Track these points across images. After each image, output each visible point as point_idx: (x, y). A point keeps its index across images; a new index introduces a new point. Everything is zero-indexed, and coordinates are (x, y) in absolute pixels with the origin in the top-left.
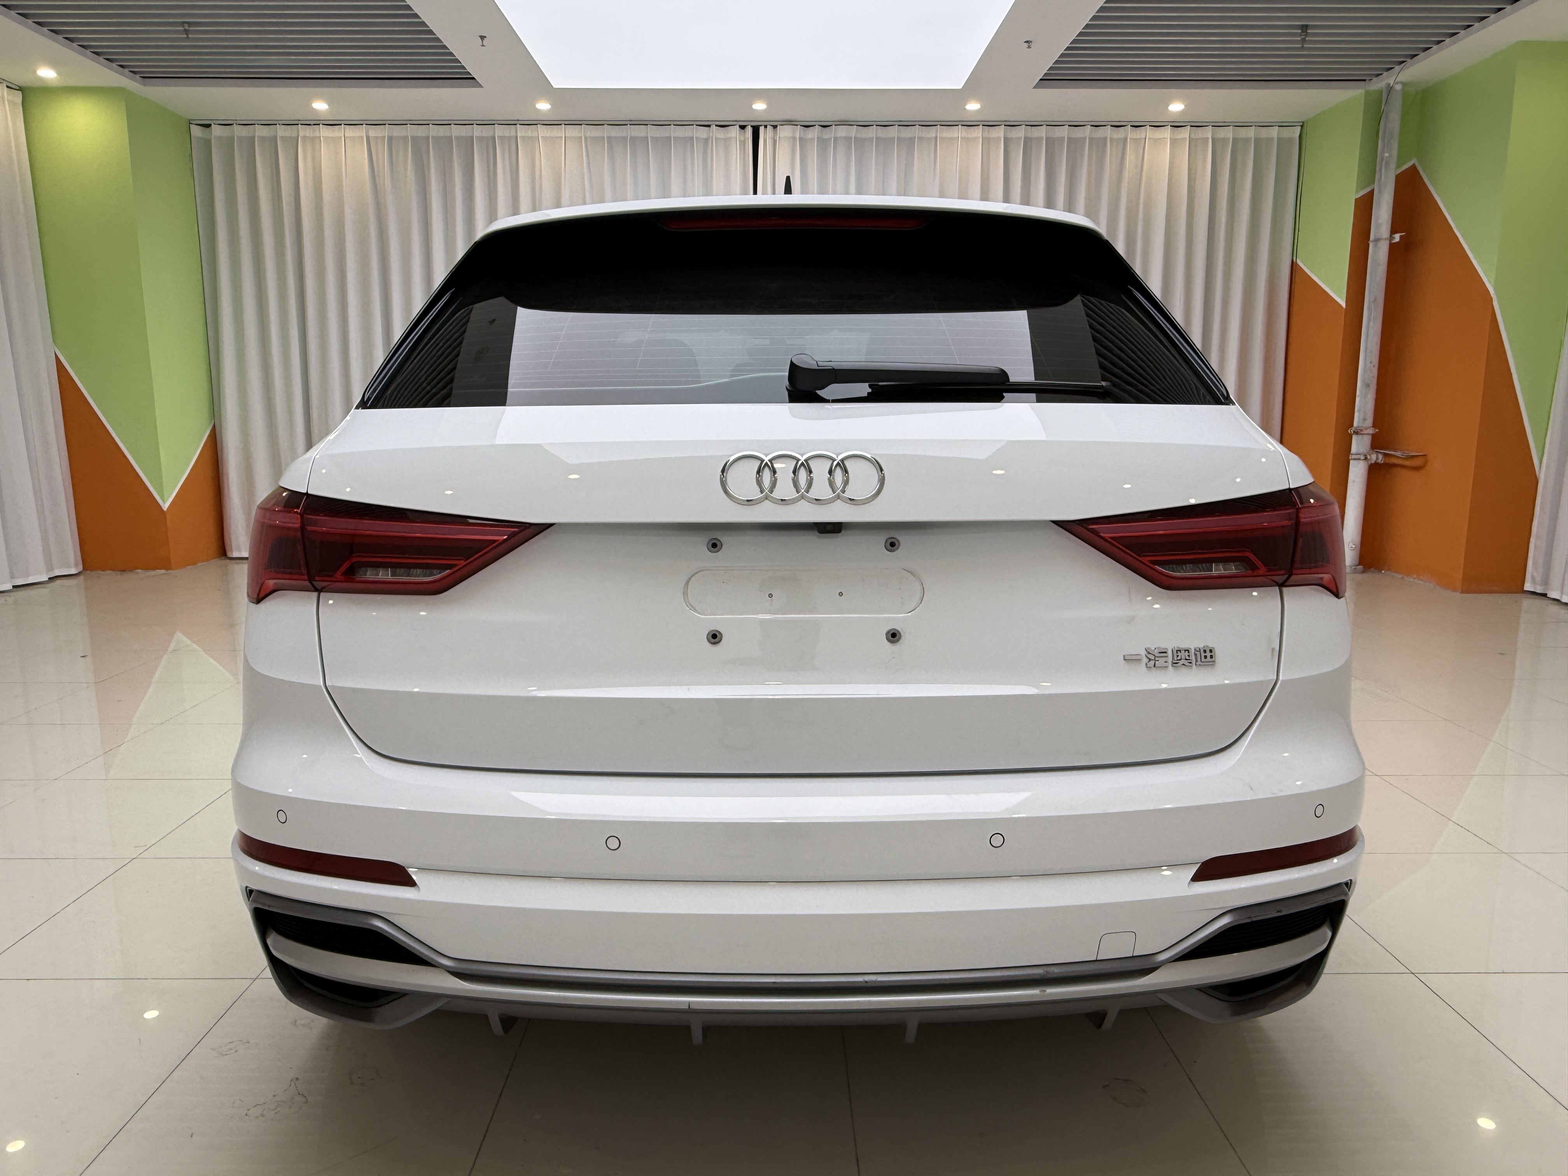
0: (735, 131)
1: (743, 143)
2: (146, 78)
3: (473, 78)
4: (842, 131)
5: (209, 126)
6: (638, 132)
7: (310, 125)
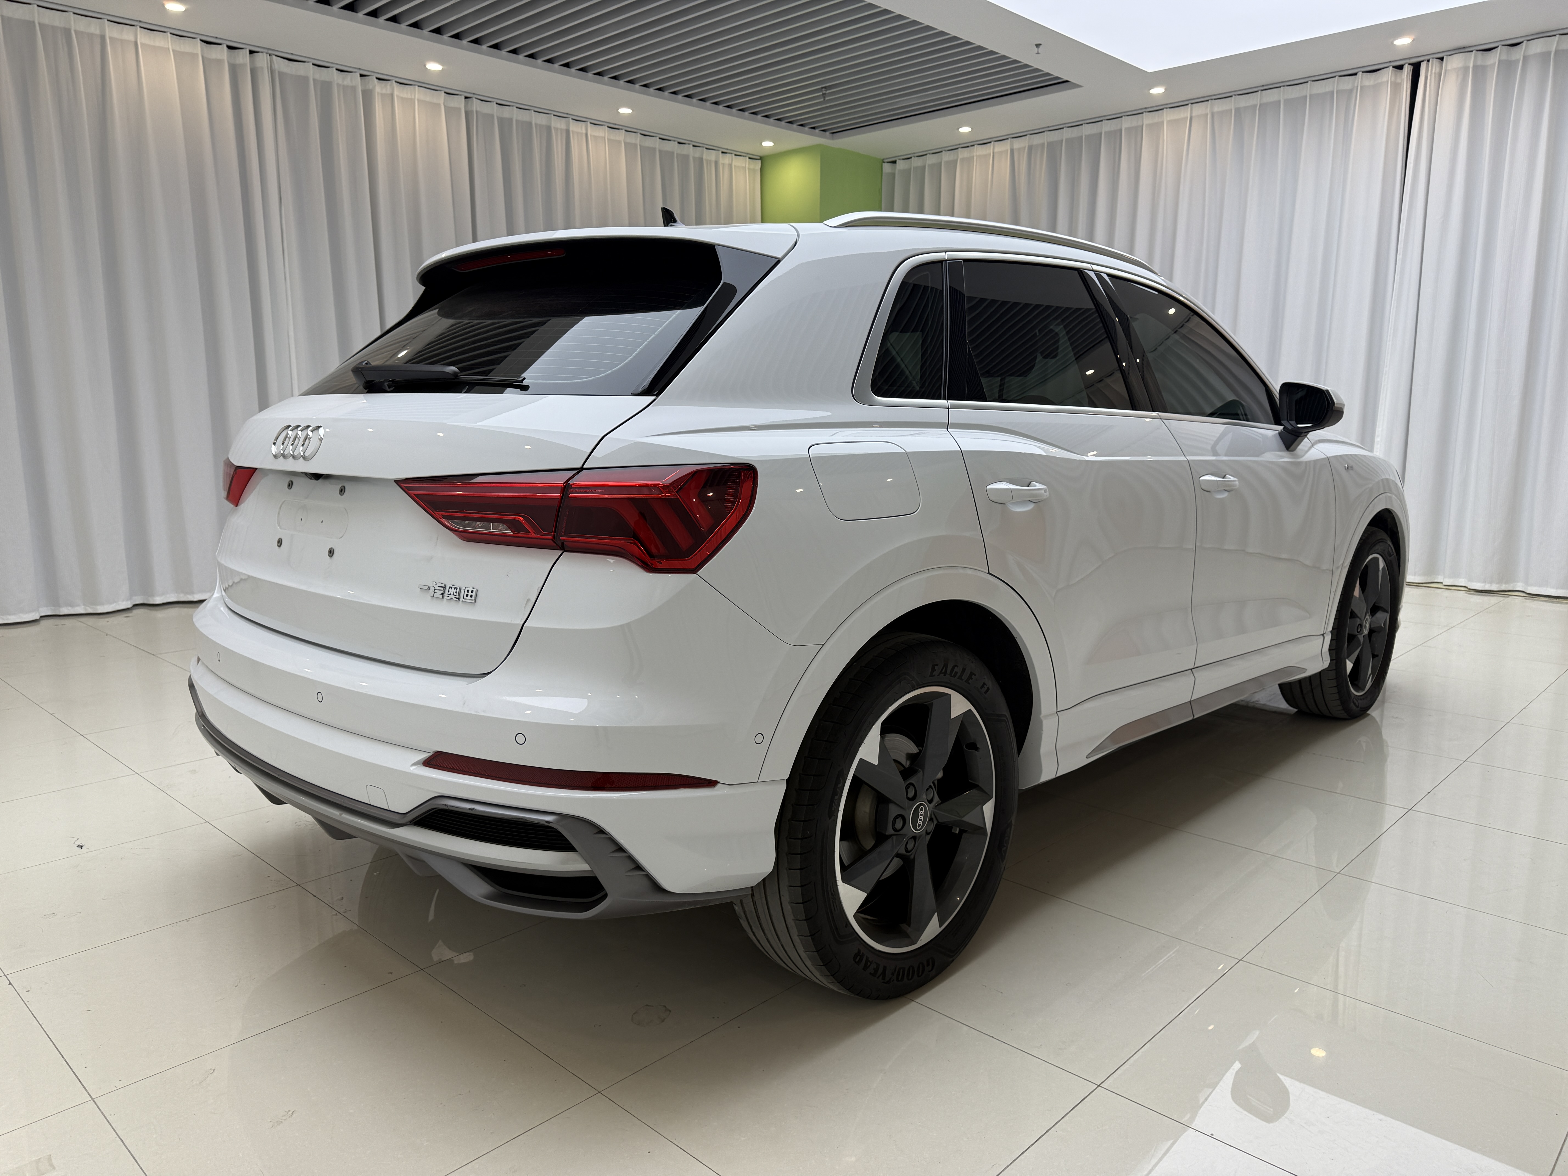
0: (1388, 75)
1: (1396, 87)
2: (835, 132)
3: (1067, 81)
4: (1537, 47)
5: (895, 162)
6: (1270, 96)
7: (968, 147)
